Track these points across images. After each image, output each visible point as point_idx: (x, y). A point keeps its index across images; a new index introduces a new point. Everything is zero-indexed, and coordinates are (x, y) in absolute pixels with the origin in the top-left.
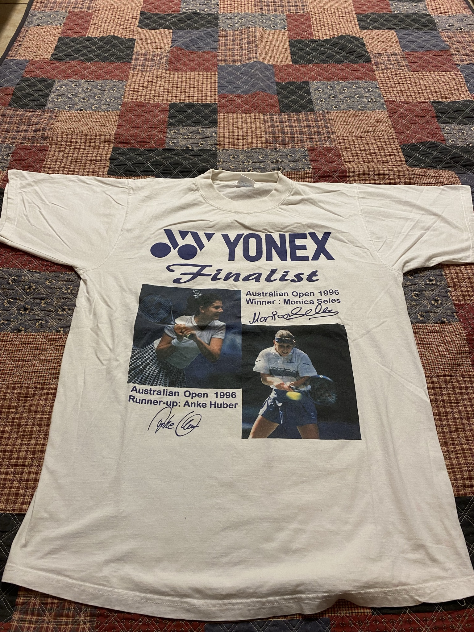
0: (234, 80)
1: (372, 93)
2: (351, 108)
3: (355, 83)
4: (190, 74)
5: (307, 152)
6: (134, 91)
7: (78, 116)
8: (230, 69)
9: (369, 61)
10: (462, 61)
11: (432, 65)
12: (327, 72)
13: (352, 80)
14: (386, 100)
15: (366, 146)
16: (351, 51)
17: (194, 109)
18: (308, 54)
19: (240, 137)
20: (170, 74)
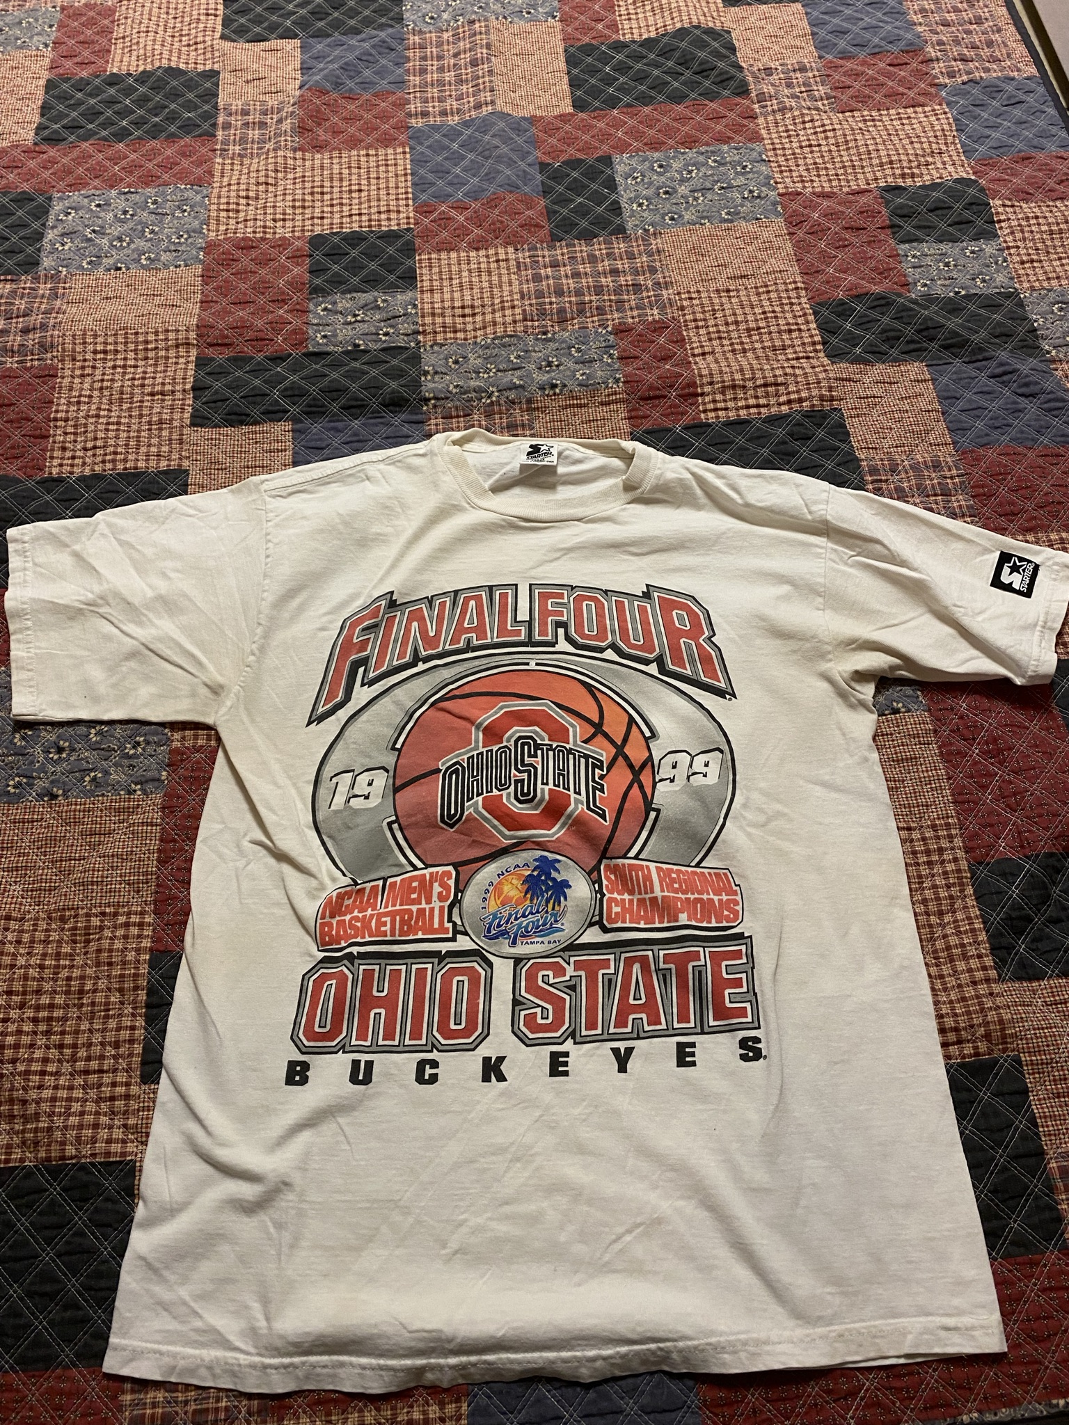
0: (447, 164)
1: (750, 176)
2: (704, 218)
3: (713, 152)
4: (350, 157)
5: (611, 338)
6: (228, 211)
7: (114, 283)
8: (437, 136)
9: (743, 91)
10: (951, 75)
11: (883, 91)
12: (651, 127)
13: (707, 144)
14: (781, 191)
15: (739, 311)
16: (703, 67)
17: (364, 245)
18: (609, 81)
19: (468, 311)
20: (304, 159)
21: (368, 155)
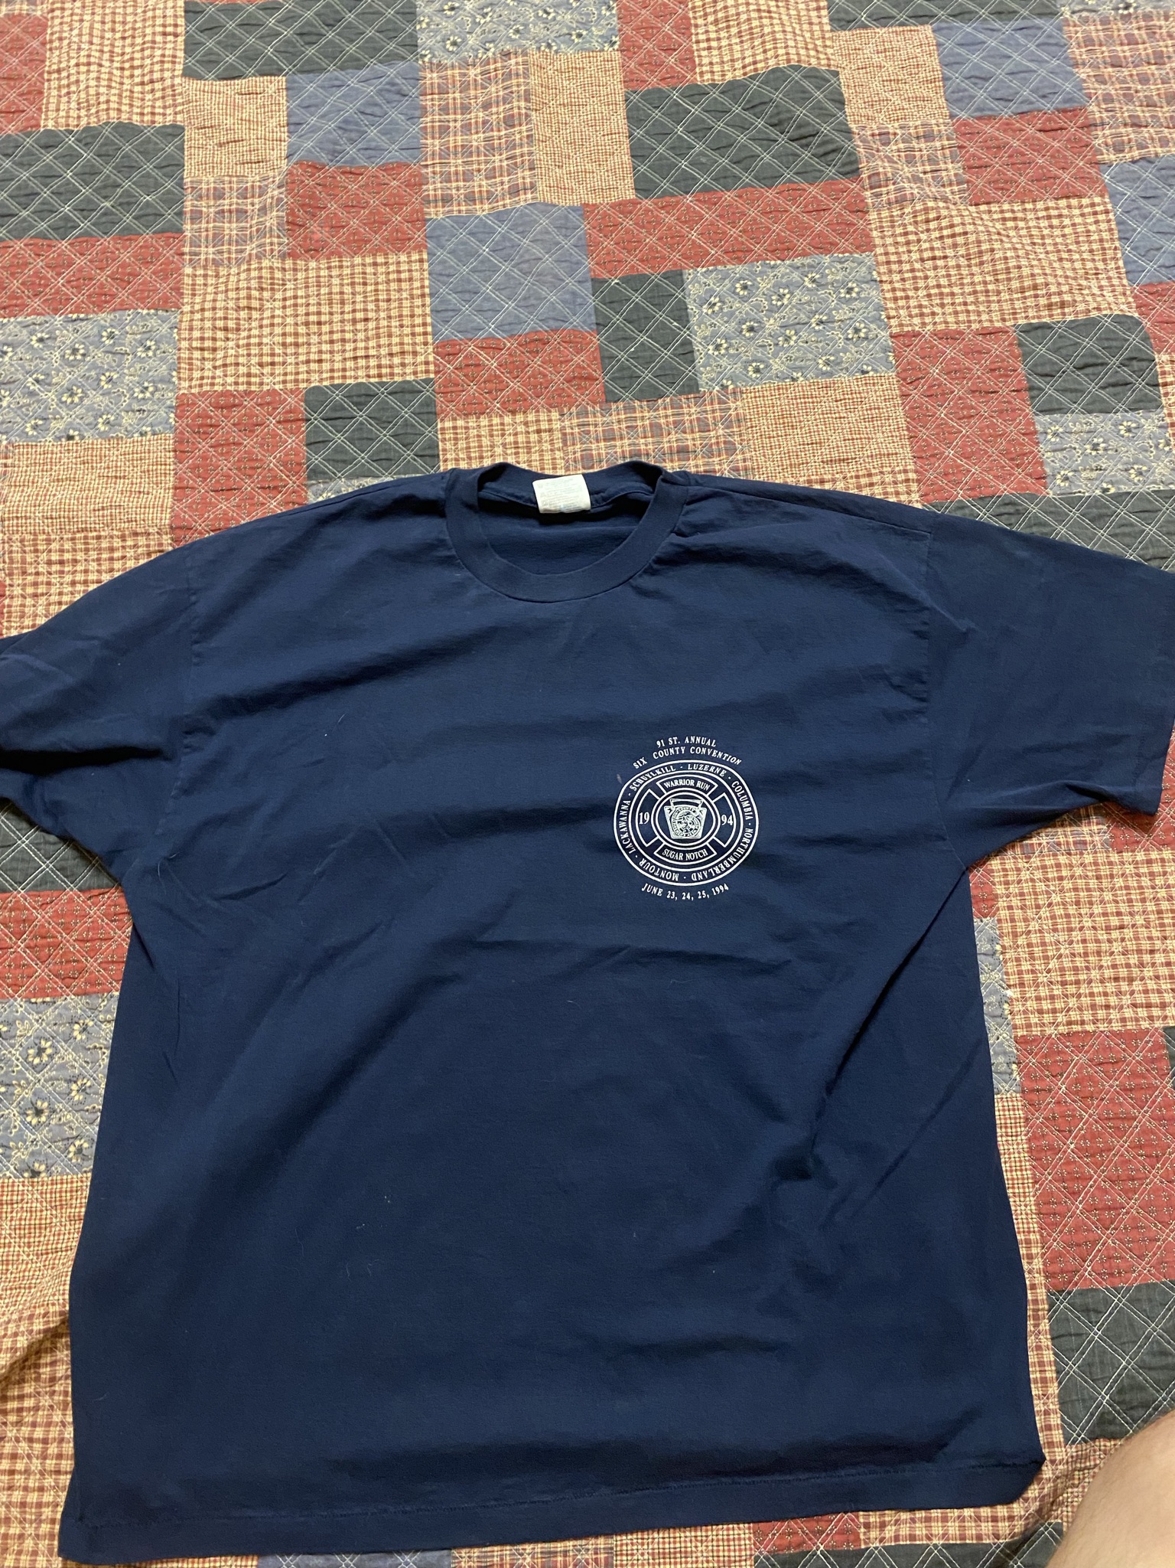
0: (475, 279)
1: (856, 305)
2: (796, 369)
3: (811, 266)
4: (353, 266)
6: (202, 349)
7: (65, 458)
9: (851, 170)
10: (1119, 149)
11: (1031, 173)
12: (734, 224)
13: (804, 254)
14: (895, 330)
16: (803, 131)
17: (373, 405)
18: (681, 149)
20: (295, 270)
21: (375, 264)
